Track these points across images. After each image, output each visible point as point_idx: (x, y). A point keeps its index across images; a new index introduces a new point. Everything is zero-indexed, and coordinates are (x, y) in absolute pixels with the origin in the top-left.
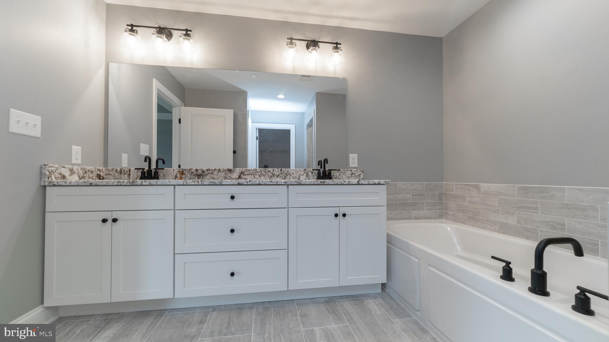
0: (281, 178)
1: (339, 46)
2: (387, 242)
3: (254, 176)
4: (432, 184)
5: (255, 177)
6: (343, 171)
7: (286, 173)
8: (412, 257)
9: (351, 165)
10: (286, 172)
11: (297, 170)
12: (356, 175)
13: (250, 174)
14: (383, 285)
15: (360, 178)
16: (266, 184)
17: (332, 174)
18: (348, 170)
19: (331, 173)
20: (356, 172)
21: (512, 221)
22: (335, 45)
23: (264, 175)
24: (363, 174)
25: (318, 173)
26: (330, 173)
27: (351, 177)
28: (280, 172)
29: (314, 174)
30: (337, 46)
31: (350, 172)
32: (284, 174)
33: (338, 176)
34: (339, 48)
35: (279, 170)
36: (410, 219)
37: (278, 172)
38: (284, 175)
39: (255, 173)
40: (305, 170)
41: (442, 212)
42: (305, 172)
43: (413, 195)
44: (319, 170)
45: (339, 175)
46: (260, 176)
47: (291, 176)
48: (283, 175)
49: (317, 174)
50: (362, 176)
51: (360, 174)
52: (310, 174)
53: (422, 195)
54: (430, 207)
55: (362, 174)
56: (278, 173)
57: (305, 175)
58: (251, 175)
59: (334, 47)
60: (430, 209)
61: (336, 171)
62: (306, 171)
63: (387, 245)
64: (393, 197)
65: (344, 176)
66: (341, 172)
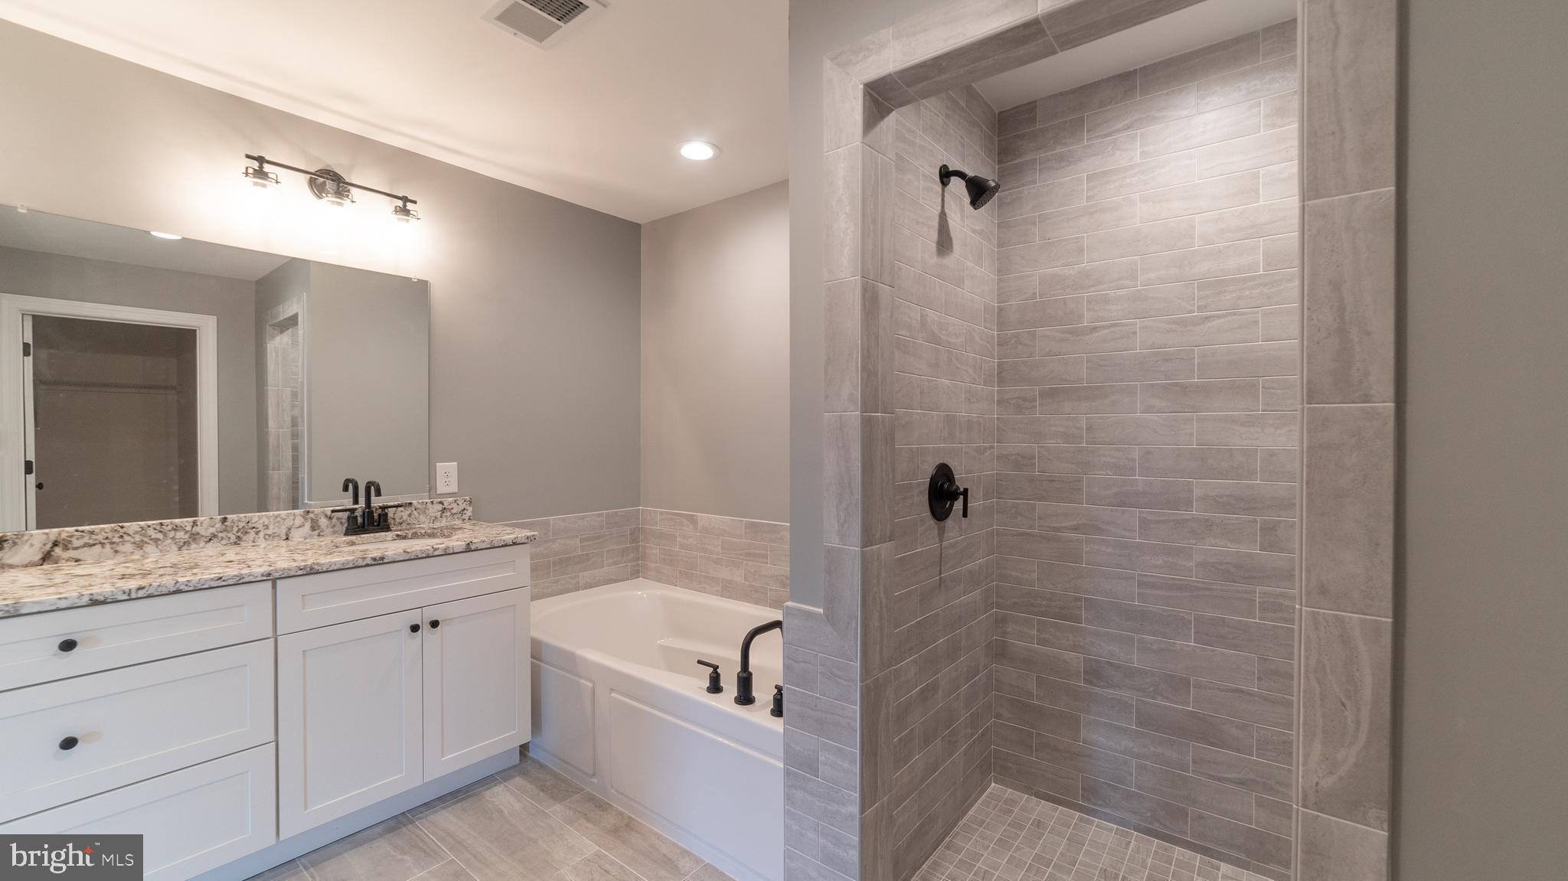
0: (224, 542)
1: (409, 206)
2: (532, 657)
3: (112, 548)
4: (619, 514)
5: (116, 552)
6: (419, 506)
7: (240, 527)
8: (582, 681)
9: (441, 488)
10: (241, 525)
11: (279, 515)
12: (454, 511)
13: (94, 545)
14: (524, 749)
15: (464, 517)
16: (200, 586)
17: (390, 515)
18: (432, 502)
19: (386, 514)
20: (454, 505)
21: (738, 576)
22: (400, 203)
23: (155, 542)
24: (470, 509)
25: (349, 517)
26: (384, 517)
27: (441, 517)
28: (219, 525)
29: (334, 520)
30: (405, 206)
31: (440, 507)
32: (235, 529)
33: (404, 518)
34: (409, 211)
35: (217, 521)
36: (577, 589)
37: (213, 527)
38: (234, 532)
39: (116, 540)
40: (308, 512)
41: (638, 565)
42: (306, 519)
43: (582, 541)
44: (352, 511)
45: (410, 515)
46: (140, 546)
47: (261, 534)
48: (230, 535)
49: (344, 521)
50: (469, 513)
51: (464, 509)
52: (323, 522)
53: (599, 537)
54: (616, 559)
55: (468, 507)
56: (212, 530)
57: (308, 525)
58: (98, 547)
59: (396, 207)
60: (615, 563)
61: (401, 509)
62: (311, 515)
63: (532, 663)
64: (542, 549)
65: (422, 516)
66: (413, 509)
